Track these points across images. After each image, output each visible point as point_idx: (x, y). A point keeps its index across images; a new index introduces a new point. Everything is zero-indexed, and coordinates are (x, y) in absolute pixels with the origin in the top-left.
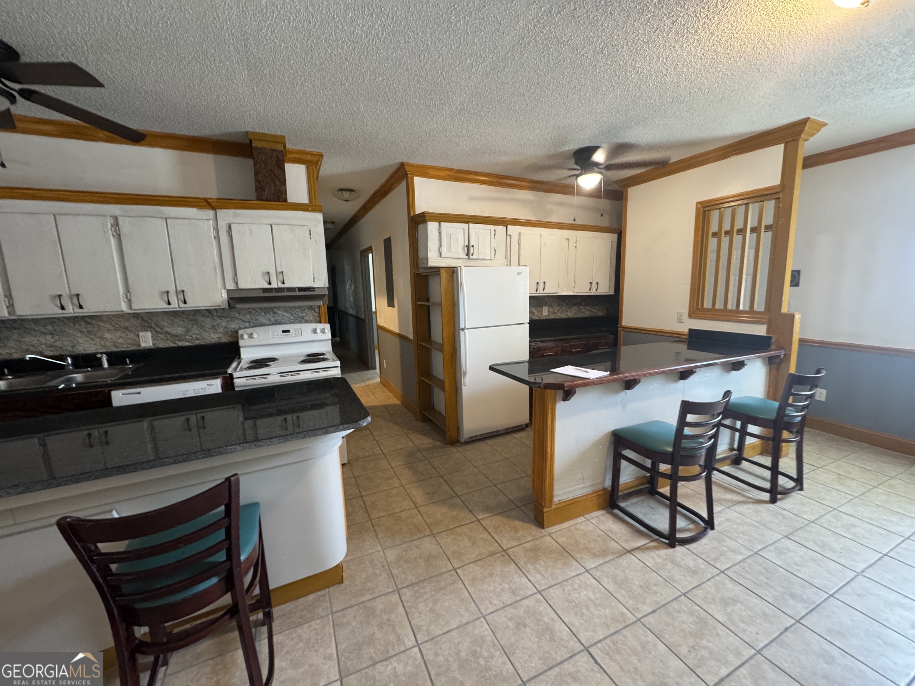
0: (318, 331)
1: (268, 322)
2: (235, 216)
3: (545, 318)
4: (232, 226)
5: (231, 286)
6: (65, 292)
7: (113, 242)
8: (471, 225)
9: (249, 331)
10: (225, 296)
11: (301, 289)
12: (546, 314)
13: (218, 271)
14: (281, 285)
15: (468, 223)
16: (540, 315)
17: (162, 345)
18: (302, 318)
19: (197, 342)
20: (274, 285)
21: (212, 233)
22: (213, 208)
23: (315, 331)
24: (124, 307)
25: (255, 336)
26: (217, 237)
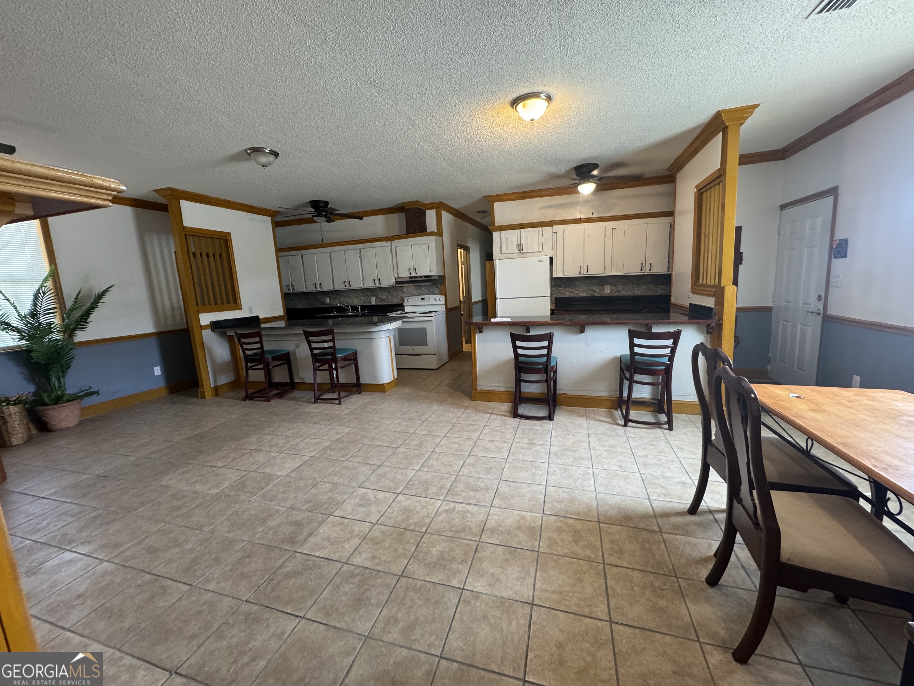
0: (437, 299)
1: (417, 294)
2: (398, 243)
3: (607, 295)
4: (397, 248)
5: (396, 276)
6: (347, 280)
7: (359, 259)
8: (522, 230)
9: (408, 298)
10: (394, 281)
11: (425, 277)
12: (609, 292)
13: (392, 270)
14: (416, 275)
15: (520, 229)
16: (601, 292)
17: (379, 304)
18: (433, 292)
19: (390, 303)
20: (413, 275)
21: (390, 252)
22: (391, 241)
23: (435, 300)
24: (362, 287)
25: (409, 300)
26: (392, 254)
